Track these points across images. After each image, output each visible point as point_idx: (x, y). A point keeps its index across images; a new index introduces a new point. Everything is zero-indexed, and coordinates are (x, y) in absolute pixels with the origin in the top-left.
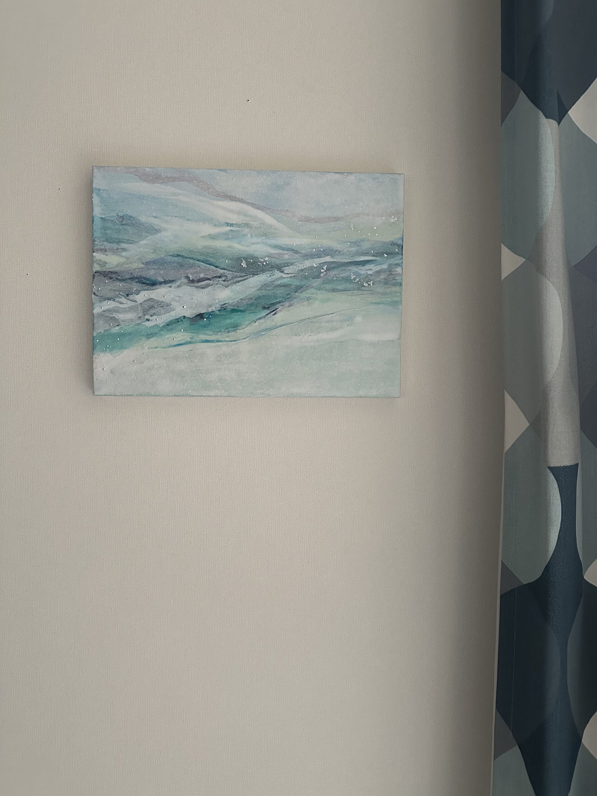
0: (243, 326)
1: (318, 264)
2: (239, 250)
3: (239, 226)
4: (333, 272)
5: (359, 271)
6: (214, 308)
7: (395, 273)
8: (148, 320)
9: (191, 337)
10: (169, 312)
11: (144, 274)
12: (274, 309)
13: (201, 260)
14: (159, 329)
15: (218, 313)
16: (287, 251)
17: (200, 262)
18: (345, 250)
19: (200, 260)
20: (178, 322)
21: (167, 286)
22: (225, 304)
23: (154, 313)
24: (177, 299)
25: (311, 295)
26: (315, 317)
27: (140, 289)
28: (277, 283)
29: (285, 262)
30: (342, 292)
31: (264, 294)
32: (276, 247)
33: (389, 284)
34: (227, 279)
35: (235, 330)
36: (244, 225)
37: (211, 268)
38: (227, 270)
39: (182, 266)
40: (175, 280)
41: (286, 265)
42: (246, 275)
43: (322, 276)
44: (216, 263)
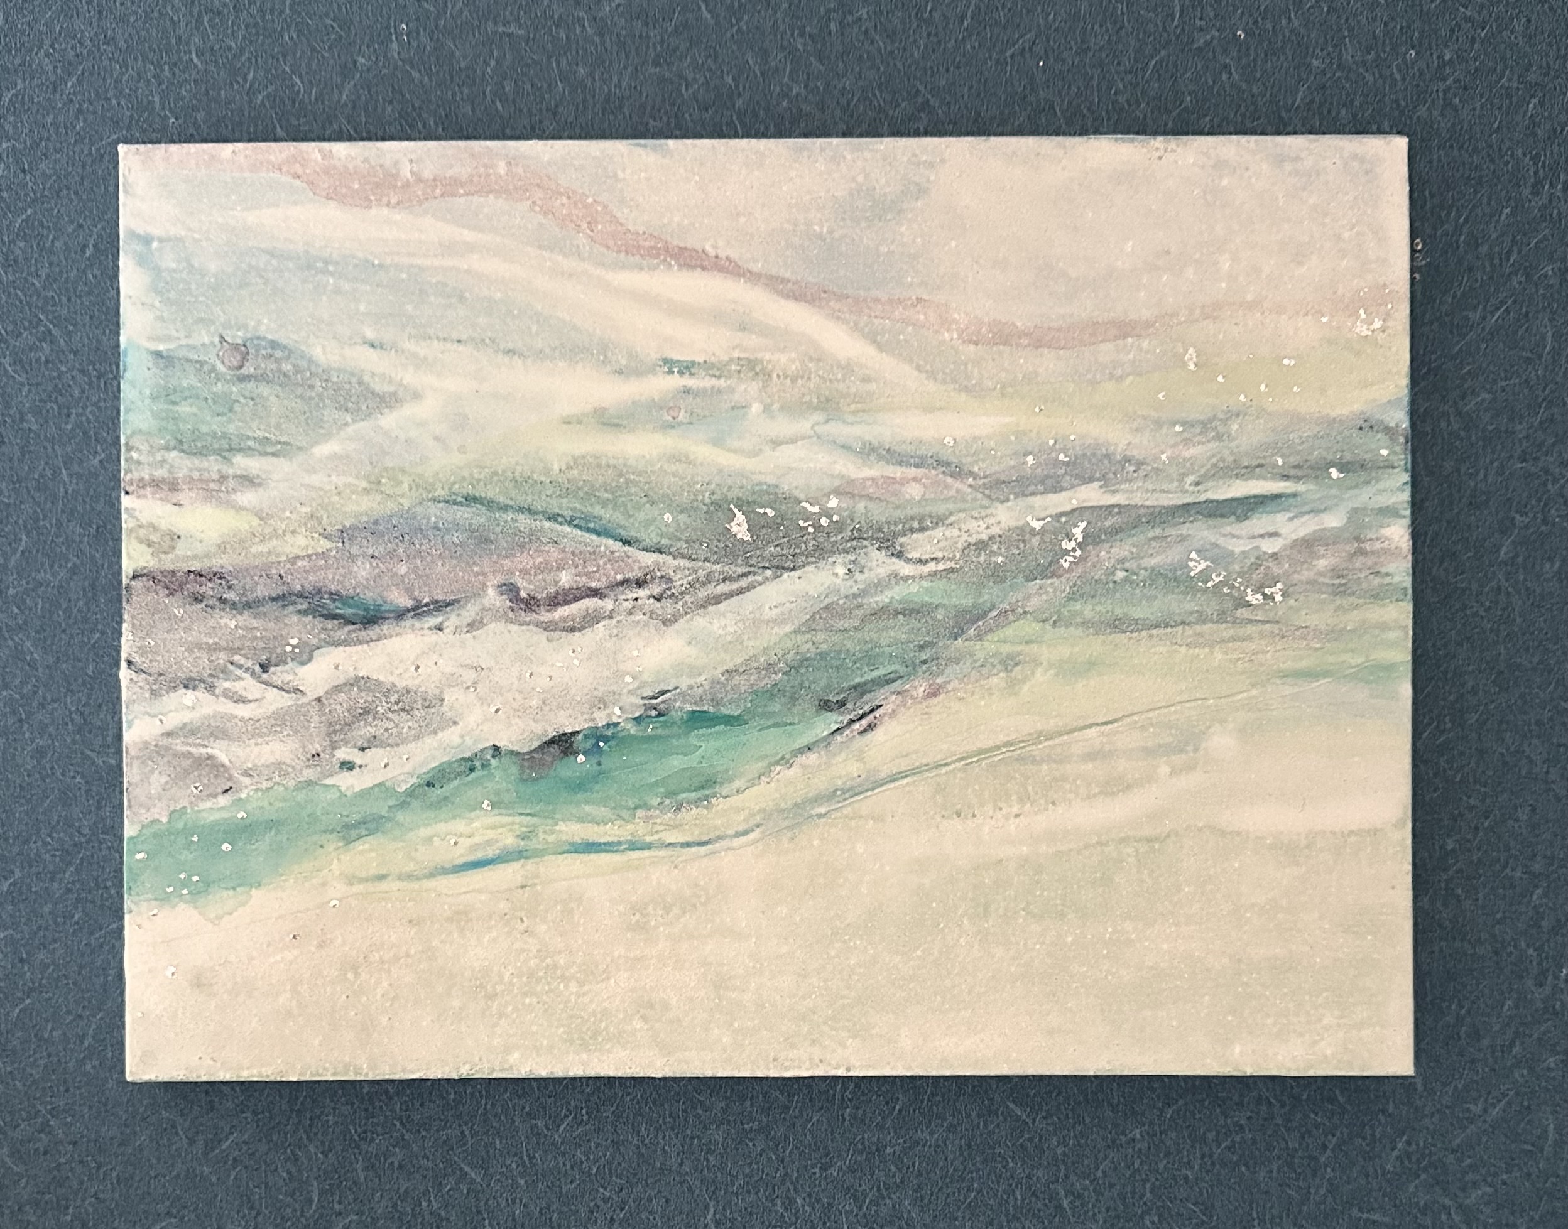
0: (738, 783)
1: (1049, 519)
2: (720, 471)
3: (717, 374)
4: (1113, 550)
5: (1221, 541)
6: (617, 711)
7: (1377, 545)
8: (347, 766)
9: (524, 829)
10: (435, 732)
11: (332, 579)
12: (867, 708)
13: (563, 516)
14: (391, 803)
15: (633, 730)
16: (917, 466)
17: (561, 524)
18: (1164, 457)
19: (558, 515)
20: (472, 770)
21: (426, 626)
22: (663, 693)
23: (375, 737)
24: (470, 676)
25: (1019, 648)
26: (1039, 737)
27: (315, 641)
28: (877, 599)
29: (910, 512)
30: (1154, 632)
31: (824, 647)
32: (870, 451)
33: (1353, 593)
34: (669, 589)
35: (707, 798)
36: (738, 368)
37: (603, 548)
38: (670, 553)
39: (487, 540)
40: (457, 601)
41: (916, 525)
42: (749, 573)
43: (1066, 565)
44: (624, 528)
